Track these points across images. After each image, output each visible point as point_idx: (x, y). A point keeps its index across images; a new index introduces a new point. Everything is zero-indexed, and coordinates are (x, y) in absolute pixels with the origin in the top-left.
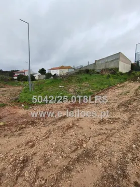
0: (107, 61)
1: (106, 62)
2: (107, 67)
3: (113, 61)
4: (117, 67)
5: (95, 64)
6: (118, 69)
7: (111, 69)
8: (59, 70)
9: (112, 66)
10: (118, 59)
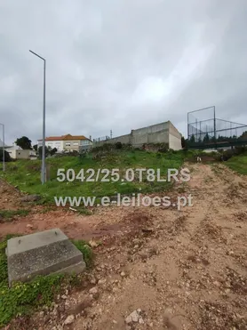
0: (150, 131)
1: (149, 134)
2: (151, 141)
3: (160, 132)
4: (166, 142)
5: (131, 134)
6: (167, 144)
7: (158, 145)
8: (62, 142)
9: (159, 140)
10: (167, 130)
